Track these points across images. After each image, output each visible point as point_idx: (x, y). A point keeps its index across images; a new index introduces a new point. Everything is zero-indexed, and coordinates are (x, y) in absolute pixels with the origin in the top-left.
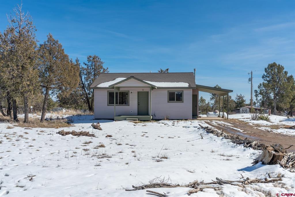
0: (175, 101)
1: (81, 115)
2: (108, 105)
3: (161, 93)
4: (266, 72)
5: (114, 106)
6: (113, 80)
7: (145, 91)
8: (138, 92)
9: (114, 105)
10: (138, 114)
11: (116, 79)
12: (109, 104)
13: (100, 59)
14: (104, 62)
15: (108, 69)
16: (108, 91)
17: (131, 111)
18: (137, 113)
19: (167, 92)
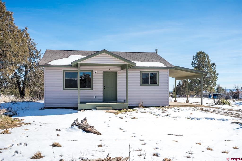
0: (150, 84)
1: (17, 102)
2: (64, 89)
3: (132, 74)
4: (193, 59)
5: (77, 91)
6: (66, 57)
7: (112, 70)
8: (104, 73)
9: (77, 89)
10: (104, 101)
11: (70, 56)
12: (65, 87)
13: (33, 40)
14: (37, 43)
15: (40, 51)
16: (64, 70)
17: (95, 97)
18: (102, 99)
19: (140, 73)
